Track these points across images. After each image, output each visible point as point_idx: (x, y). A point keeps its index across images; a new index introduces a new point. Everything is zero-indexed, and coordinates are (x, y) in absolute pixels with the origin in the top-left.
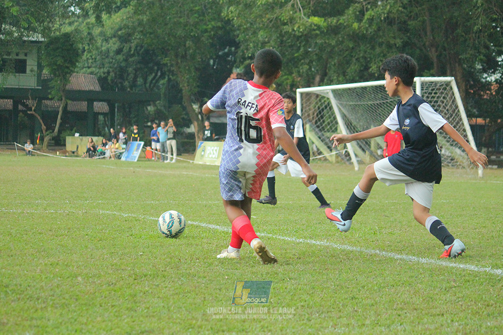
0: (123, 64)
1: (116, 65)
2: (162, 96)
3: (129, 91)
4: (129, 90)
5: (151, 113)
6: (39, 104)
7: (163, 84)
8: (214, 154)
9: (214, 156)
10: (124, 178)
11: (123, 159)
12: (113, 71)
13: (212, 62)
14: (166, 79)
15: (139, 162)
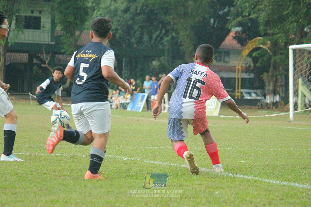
0: (130, 22)
1: (123, 24)
2: (166, 52)
3: (136, 48)
4: (135, 46)
5: (156, 68)
6: (53, 57)
7: (167, 41)
8: (212, 105)
9: (212, 108)
10: (128, 125)
11: (129, 109)
12: (121, 29)
13: (212, 21)
14: (170, 37)
15: (143, 112)
